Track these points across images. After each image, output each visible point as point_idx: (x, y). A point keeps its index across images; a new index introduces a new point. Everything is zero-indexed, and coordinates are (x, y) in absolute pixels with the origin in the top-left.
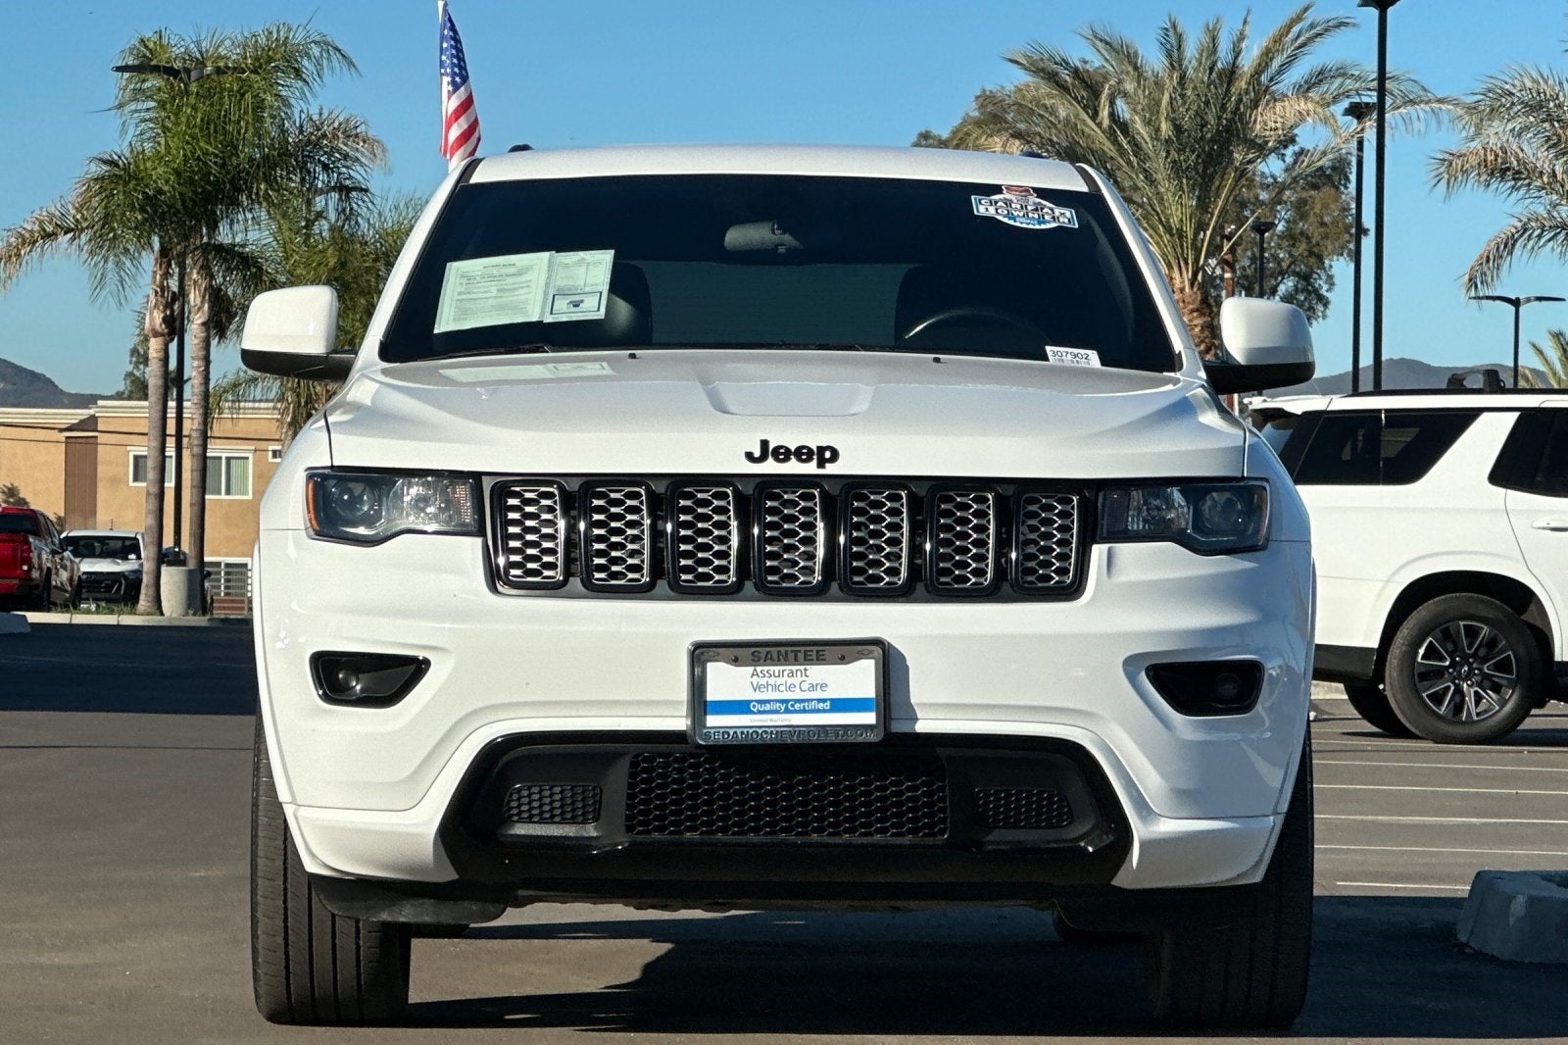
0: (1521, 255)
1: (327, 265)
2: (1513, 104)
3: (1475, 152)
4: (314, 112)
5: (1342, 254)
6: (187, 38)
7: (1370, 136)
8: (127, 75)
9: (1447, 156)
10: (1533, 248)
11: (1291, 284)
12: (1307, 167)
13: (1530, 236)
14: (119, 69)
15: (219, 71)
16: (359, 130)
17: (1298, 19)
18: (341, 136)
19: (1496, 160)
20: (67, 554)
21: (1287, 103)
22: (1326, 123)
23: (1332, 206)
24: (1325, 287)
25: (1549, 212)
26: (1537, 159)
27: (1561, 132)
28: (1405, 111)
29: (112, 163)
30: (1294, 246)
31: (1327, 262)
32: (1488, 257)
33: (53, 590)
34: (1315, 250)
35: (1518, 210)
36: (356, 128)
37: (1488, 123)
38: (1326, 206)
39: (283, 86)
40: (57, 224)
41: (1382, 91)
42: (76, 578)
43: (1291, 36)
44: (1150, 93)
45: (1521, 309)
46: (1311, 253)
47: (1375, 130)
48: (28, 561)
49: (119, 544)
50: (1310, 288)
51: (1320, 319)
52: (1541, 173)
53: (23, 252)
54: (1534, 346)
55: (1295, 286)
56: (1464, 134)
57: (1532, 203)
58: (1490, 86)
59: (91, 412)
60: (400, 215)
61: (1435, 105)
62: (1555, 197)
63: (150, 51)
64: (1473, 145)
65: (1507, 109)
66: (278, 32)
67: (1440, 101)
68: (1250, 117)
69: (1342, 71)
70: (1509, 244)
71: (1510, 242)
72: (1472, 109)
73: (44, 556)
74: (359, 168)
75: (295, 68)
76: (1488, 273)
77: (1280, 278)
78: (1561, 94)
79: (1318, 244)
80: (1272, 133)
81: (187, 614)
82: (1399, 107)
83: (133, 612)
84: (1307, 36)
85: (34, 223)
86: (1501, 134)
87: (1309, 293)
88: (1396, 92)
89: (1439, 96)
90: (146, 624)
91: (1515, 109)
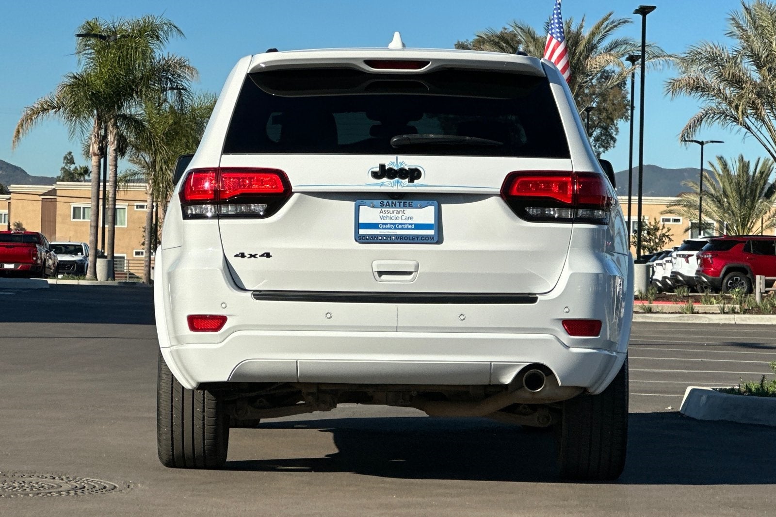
0: (705, 126)
1: (168, 123)
2: (702, 58)
3: (685, 79)
4: (166, 56)
5: (622, 118)
6: (108, 21)
7: (638, 71)
8: (81, 38)
9: (672, 81)
10: (710, 122)
11: (599, 131)
12: (610, 85)
13: (709, 116)
14: (79, 35)
15: (123, 36)
16: (185, 64)
17: (606, 19)
18: (178, 66)
19: (694, 83)
20: (52, 252)
21: (601, 57)
22: (619, 65)
23: (618, 96)
24: (614, 133)
25: (717, 106)
26: (712, 82)
27: (723, 71)
28: (654, 60)
29: (75, 77)
30: (600, 114)
31: (615, 122)
32: (690, 126)
33: (46, 269)
34: (610, 116)
35: (703, 105)
36: (184, 62)
37: (690, 66)
38: (615, 96)
39: (151, 43)
40: (49, 105)
41: (643, 51)
42: (56, 264)
43: (604, 26)
44: (540, 52)
45: (704, 146)
46: (608, 118)
47: (640, 69)
48: (36, 255)
49: (73, 248)
50: (607, 133)
51: (612, 148)
52: (714, 89)
53: (33, 118)
54: (710, 163)
55: (600, 132)
56: (680, 71)
57: (710, 102)
58: (692, 50)
59: (53, 187)
60: (201, 101)
61: (667, 58)
62: (720, 100)
63: (92, 27)
64: (683, 76)
65: (699, 60)
66: (149, 18)
67: (669, 56)
68: (585, 62)
69: (625, 42)
70: (699, 121)
71: (700, 119)
72: (683, 60)
73: (43, 254)
74: (186, 81)
75: (156, 35)
76: (690, 133)
77: (594, 129)
78: (723, 54)
79: (611, 113)
80: (595, 70)
81: (107, 280)
82: (651, 59)
83: (84, 279)
84: (611, 26)
85: (39, 104)
86: (696, 71)
87: (607, 136)
88: (649, 52)
89: (669, 54)
90: (91, 284)
91: (703, 60)
